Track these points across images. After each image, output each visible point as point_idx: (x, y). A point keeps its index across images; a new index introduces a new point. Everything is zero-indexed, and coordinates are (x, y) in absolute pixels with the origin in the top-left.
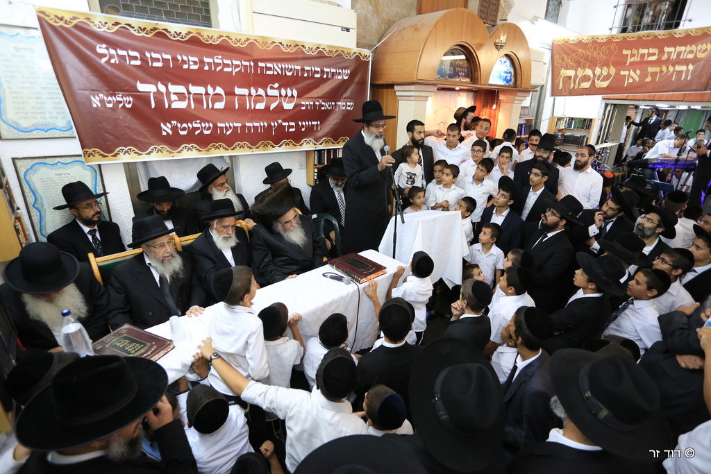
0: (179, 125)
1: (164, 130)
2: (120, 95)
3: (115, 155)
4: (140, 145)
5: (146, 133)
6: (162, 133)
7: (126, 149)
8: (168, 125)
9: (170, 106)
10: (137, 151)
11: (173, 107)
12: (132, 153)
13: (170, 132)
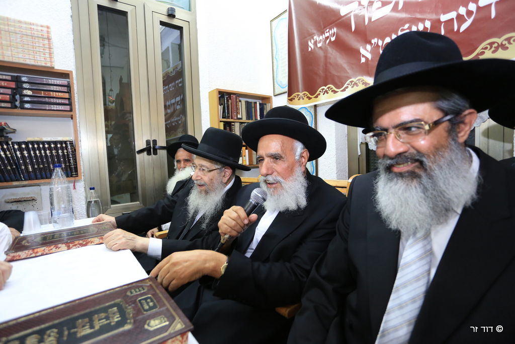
0: (380, 43)
1: (364, 56)
2: (328, 30)
3: (316, 97)
4: (337, 81)
5: (345, 66)
6: (360, 60)
7: (325, 88)
8: (369, 47)
9: (370, 19)
10: (334, 89)
11: (373, 20)
12: (330, 92)
13: (369, 56)
